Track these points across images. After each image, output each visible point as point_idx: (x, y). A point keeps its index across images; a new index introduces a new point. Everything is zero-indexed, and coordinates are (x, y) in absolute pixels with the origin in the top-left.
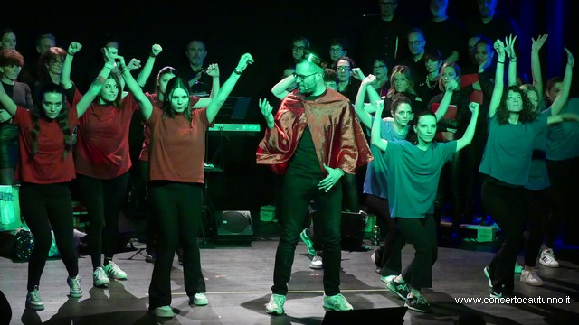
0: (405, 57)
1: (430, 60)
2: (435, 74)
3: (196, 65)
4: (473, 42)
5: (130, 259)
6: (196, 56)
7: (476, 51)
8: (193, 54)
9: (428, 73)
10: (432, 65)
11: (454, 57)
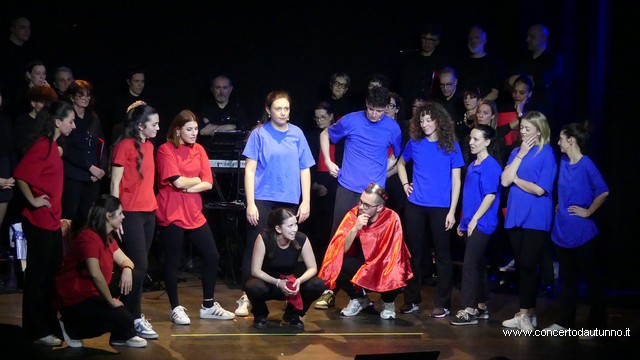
0: (435, 94)
1: (469, 97)
2: (472, 112)
3: (221, 103)
4: (512, 81)
5: (157, 298)
6: (221, 94)
7: (513, 89)
8: (218, 91)
9: (466, 110)
10: (471, 102)
11: (493, 95)
